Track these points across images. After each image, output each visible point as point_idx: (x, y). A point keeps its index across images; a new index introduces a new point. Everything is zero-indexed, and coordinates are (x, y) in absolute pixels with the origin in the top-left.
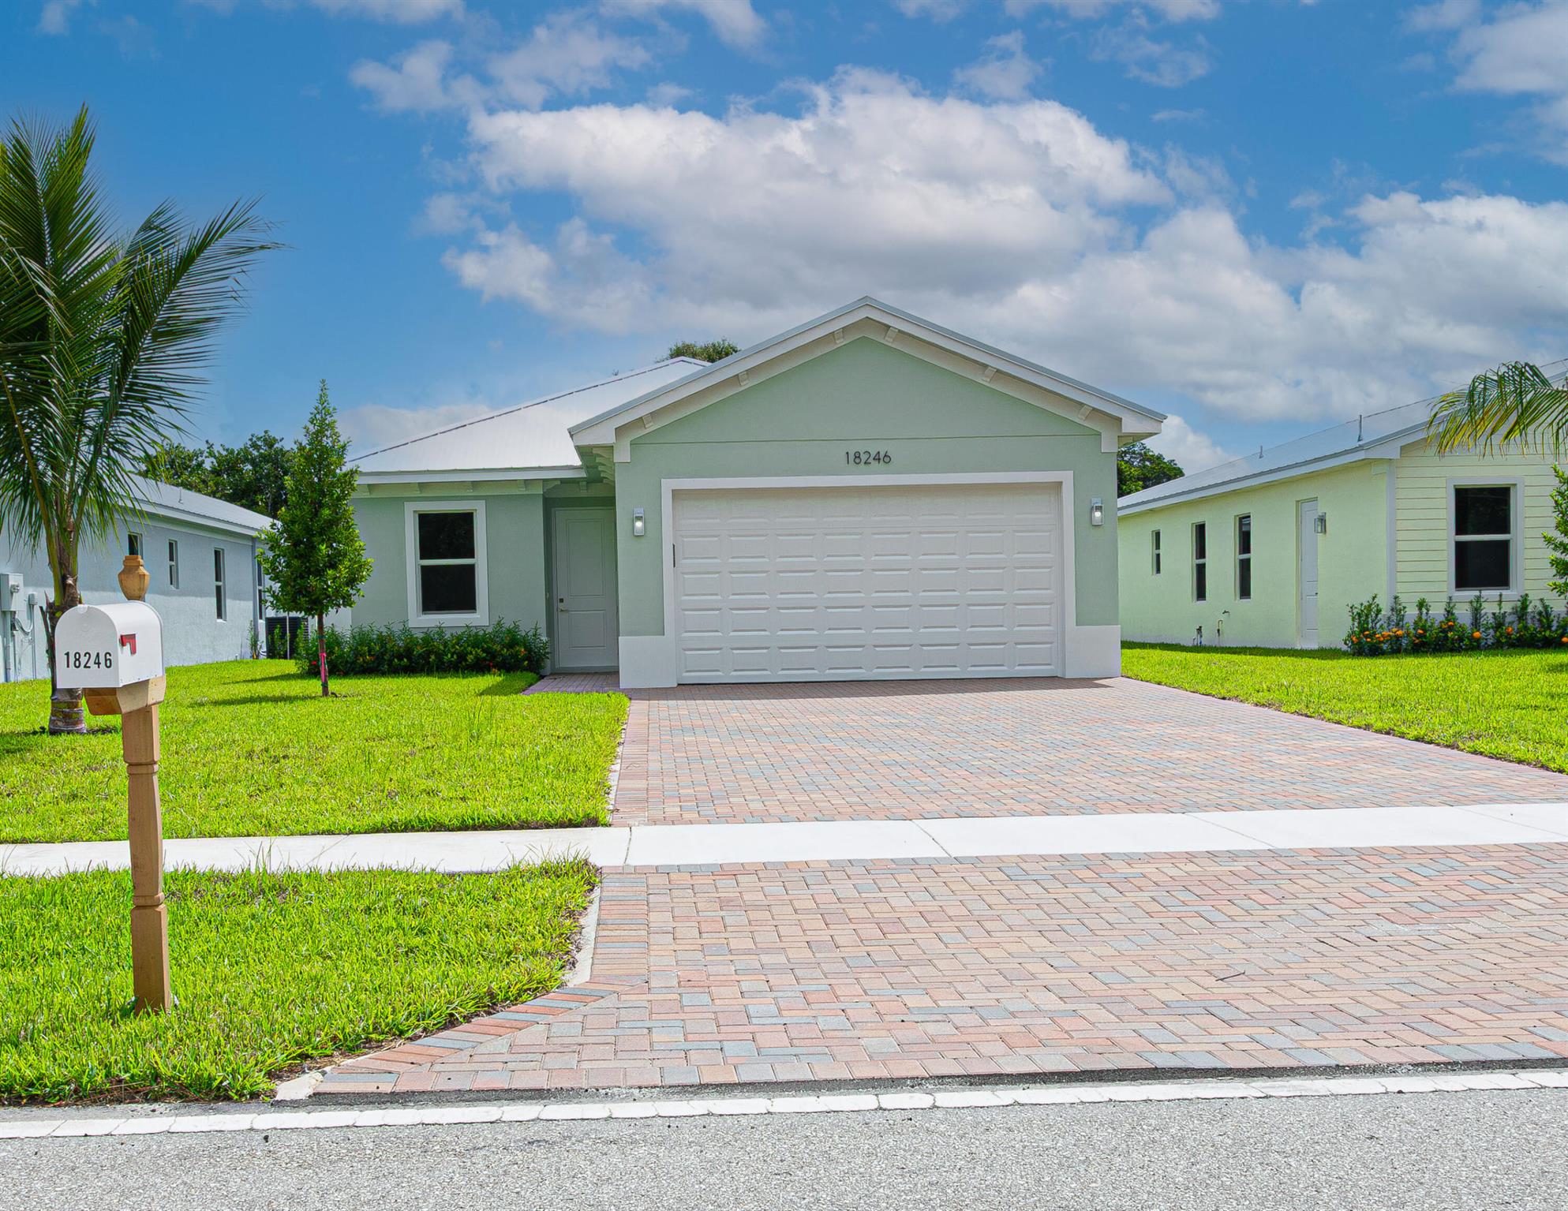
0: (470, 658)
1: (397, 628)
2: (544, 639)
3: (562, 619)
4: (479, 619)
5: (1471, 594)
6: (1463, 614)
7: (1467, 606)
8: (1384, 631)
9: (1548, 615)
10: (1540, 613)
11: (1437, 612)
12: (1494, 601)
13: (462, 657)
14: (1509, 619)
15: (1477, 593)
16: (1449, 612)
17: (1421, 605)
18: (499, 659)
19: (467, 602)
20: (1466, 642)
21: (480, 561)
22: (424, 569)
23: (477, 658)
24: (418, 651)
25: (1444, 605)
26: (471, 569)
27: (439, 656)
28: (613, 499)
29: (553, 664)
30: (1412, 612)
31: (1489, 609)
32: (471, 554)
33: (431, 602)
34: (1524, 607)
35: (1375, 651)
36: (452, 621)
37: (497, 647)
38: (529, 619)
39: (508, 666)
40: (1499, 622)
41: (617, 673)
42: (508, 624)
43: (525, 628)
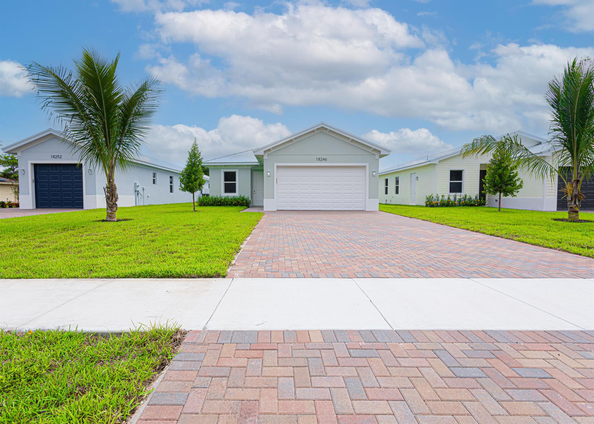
0: (234, 203)
1: (219, 196)
2: (250, 199)
3: (254, 195)
4: (236, 195)
5: (454, 194)
6: (452, 198)
7: (453, 196)
8: (434, 202)
9: (471, 199)
10: (469, 199)
11: (446, 198)
12: (458, 196)
13: (232, 203)
14: (462, 200)
15: (455, 194)
16: (449, 198)
17: (443, 196)
18: (240, 203)
19: (234, 191)
20: (454, 204)
21: (237, 182)
22: (225, 184)
23: (235, 203)
24: (222, 201)
25: (448, 196)
26: (235, 184)
27: (227, 202)
28: (263, 170)
29: (252, 205)
30: (440, 198)
31: (458, 197)
32: (235, 181)
33: (226, 191)
34: (466, 197)
35: (432, 206)
36: (231, 195)
37: (239, 201)
38: (247, 195)
39: (242, 205)
40: (460, 200)
41: (263, 207)
42: (242, 196)
43: (246, 197)
